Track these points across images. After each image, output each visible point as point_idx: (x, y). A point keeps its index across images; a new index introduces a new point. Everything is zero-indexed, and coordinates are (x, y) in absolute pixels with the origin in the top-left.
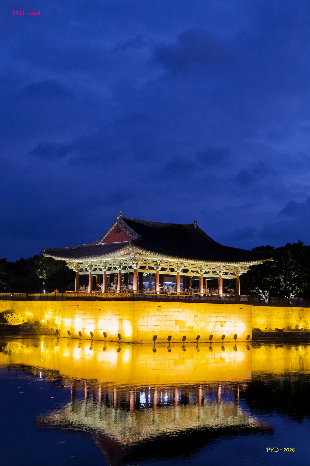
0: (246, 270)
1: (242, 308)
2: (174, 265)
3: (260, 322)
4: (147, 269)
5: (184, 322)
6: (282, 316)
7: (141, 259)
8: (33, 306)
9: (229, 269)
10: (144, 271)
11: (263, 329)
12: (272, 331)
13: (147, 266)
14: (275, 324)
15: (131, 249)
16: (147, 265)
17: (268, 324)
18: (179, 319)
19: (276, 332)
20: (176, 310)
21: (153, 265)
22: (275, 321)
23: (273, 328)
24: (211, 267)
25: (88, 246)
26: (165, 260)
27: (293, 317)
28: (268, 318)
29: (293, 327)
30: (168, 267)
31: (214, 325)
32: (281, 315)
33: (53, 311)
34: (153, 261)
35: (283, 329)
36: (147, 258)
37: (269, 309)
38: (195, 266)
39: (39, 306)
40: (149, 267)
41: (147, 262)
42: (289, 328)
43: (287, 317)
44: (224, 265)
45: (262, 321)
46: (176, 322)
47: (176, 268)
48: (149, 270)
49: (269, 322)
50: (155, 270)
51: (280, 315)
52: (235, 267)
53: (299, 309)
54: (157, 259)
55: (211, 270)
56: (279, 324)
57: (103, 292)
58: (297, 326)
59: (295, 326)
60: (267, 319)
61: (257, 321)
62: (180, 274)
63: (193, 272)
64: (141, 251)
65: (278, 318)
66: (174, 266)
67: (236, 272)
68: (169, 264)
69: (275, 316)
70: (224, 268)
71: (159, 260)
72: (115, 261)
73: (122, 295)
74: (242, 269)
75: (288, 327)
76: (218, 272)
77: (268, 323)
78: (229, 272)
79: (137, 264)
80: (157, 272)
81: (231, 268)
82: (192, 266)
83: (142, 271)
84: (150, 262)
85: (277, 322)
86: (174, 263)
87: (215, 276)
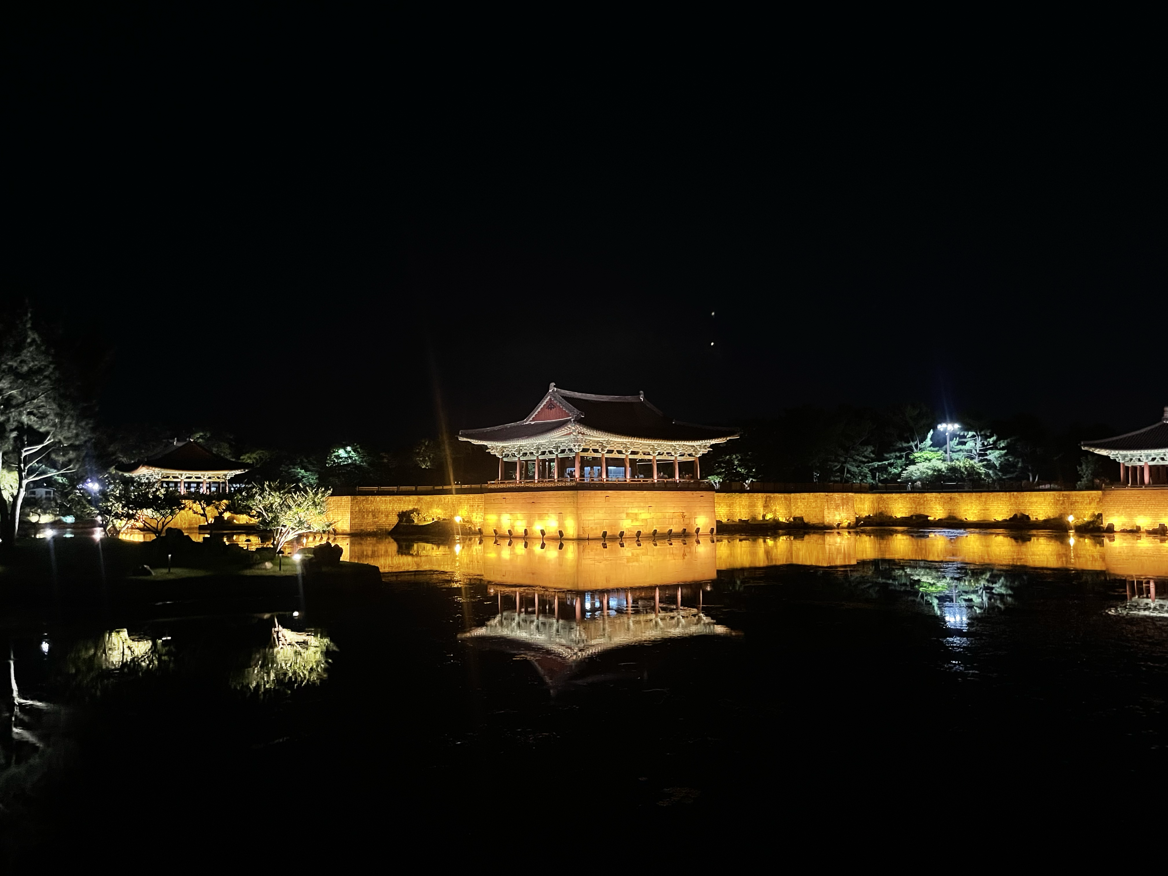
0: (706, 449)
1: (703, 496)
2: (622, 445)
4: (591, 452)
5: (636, 514)
7: (584, 440)
8: (443, 501)
9: (687, 450)
10: (587, 454)
11: (724, 520)
12: (734, 523)
13: (591, 449)
14: (738, 514)
15: (573, 428)
16: (591, 447)
18: (630, 511)
19: (741, 524)
20: (627, 500)
21: (597, 447)
22: (738, 511)
23: (737, 519)
24: (666, 447)
25: (514, 427)
26: (611, 441)
27: (758, 504)
28: (730, 507)
30: (615, 448)
31: (672, 517)
33: (470, 506)
34: (598, 442)
35: (748, 520)
36: (591, 439)
38: (647, 447)
39: (450, 501)
40: (593, 450)
41: (591, 443)
42: (754, 519)
43: (752, 506)
44: (680, 445)
46: (627, 514)
47: (625, 450)
48: (593, 453)
50: (600, 453)
51: (743, 503)
52: (693, 446)
53: (764, 495)
54: (603, 439)
55: (665, 450)
56: (743, 514)
57: (536, 481)
58: (764, 516)
59: (762, 516)
60: (728, 508)
62: (628, 457)
63: (644, 453)
64: (584, 430)
65: (741, 507)
66: (622, 447)
67: (694, 453)
68: (616, 445)
69: (737, 505)
70: (680, 448)
71: (605, 440)
72: (550, 443)
73: (560, 484)
74: (701, 449)
75: (753, 517)
76: (673, 453)
77: (730, 513)
78: (686, 453)
79: (580, 445)
80: (603, 454)
81: (689, 448)
82: (643, 447)
83: (585, 454)
84: (593, 444)
85: (740, 512)
86: (622, 443)
87: (669, 458)
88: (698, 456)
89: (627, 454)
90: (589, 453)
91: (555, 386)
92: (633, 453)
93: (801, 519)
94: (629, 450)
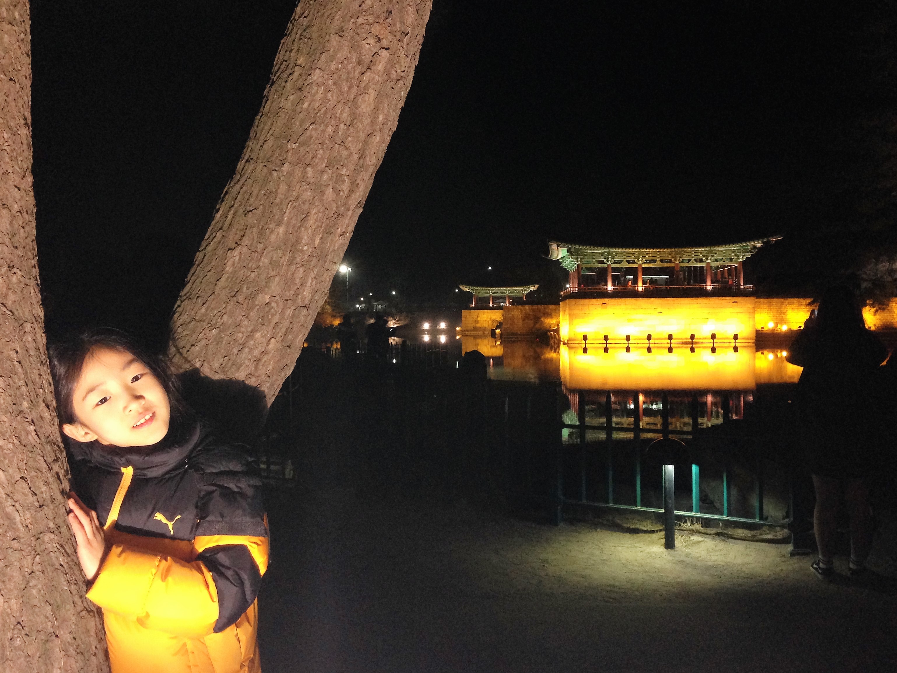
0: (748, 253)
1: (736, 302)
4: (594, 263)
5: (641, 320)
9: (724, 255)
10: (589, 266)
13: (594, 260)
21: (602, 259)
24: (693, 254)
38: (666, 255)
40: (596, 261)
41: (594, 255)
47: (637, 259)
48: (597, 264)
50: (606, 264)
52: (733, 251)
55: (693, 257)
62: (642, 265)
63: (662, 261)
66: (633, 257)
67: (735, 258)
68: (625, 256)
70: (709, 254)
74: (741, 253)
76: (704, 260)
78: (725, 258)
80: (609, 265)
81: (728, 253)
82: (661, 255)
86: (633, 254)
87: (699, 264)
88: (741, 260)
89: (641, 263)
90: (592, 264)
92: (647, 262)
94: (640, 259)
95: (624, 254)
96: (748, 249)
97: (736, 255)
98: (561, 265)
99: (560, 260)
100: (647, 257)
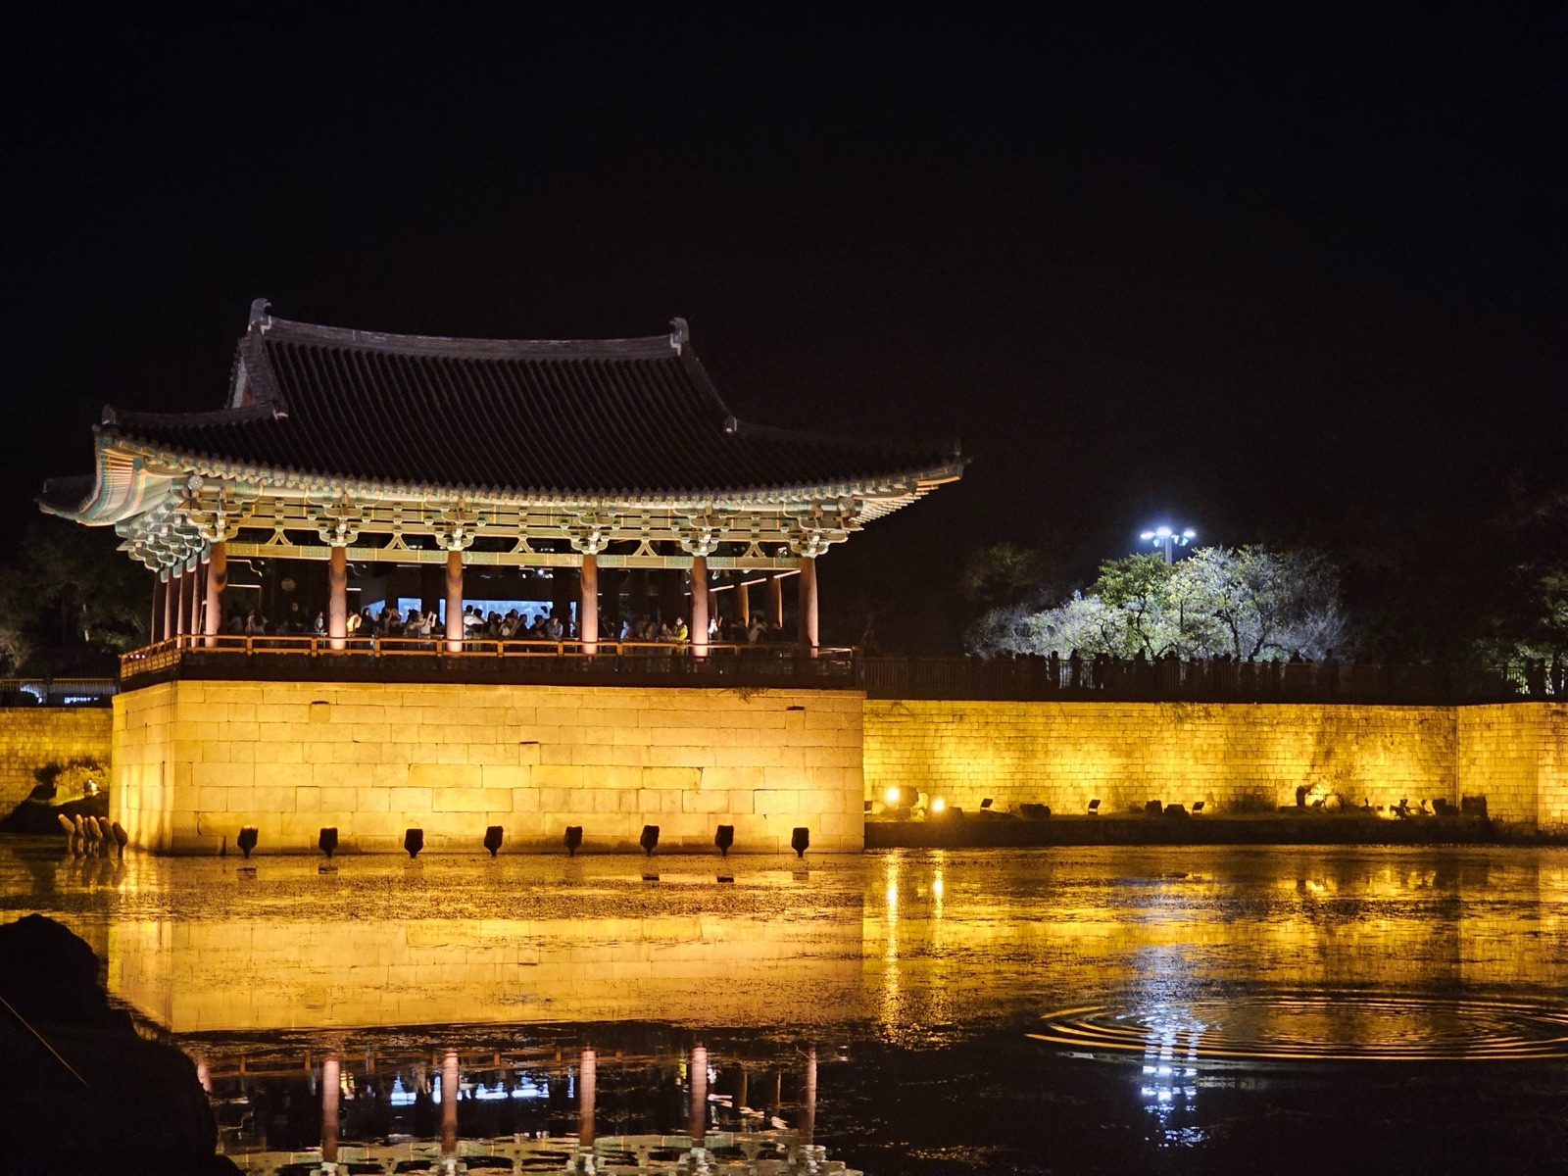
0: (839, 527)
1: (802, 708)
2: (430, 517)
3: (1081, 776)
4: (279, 542)
5: (455, 770)
6: (1215, 746)
7: (224, 497)
9: (755, 530)
10: (260, 551)
13: (279, 530)
14: (1170, 784)
16: (279, 523)
17: (1127, 784)
18: (427, 757)
20: (417, 716)
21: (310, 524)
22: (1170, 769)
24: (646, 523)
27: (1279, 748)
28: (1129, 755)
29: (1287, 798)
30: (398, 528)
31: (637, 784)
32: (1209, 741)
37: (1135, 714)
38: (552, 521)
40: (286, 532)
41: (280, 511)
44: (704, 510)
45: (1093, 770)
46: (414, 769)
47: (444, 533)
48: (291, 544)
49: (1135, 777)
50: (325, 544)
51: (1197, 741)
52: (780, 514)
53: (1316, 711)
55: (646, 535)
56: (1194, 783)
58: (1302, 792)
59: (1294, 791)
60: (1124, 761)
61: (1059, 769)
62: (463, 558)
63: (537, 545)
65: (1187, 755)
66: (429, 523)
68: (399, 517)
69: (1168, 747)
70: (704, 525)
74: (814, 526)
76: (685, 545)
77: (1129, 778)
78: (754, 542)
80: (337, 551)
81: (768, 524)
82: (534, 520)
83: (254, 550)
84: (291, 511)
85: (1183, 777)
86: (429, 512)
87: (668, 563)
88: (812, 553)
89: (456, 550)
90: (270, 545)
91: (268, 312)
92: (482, 545)
93: (1478, 804)
94: (458, 534)
95: (398, 510)
96: (839, 513)
97: (796, 534)
98: (122, 548)
99: (117, 530)
100: (481, 525)
